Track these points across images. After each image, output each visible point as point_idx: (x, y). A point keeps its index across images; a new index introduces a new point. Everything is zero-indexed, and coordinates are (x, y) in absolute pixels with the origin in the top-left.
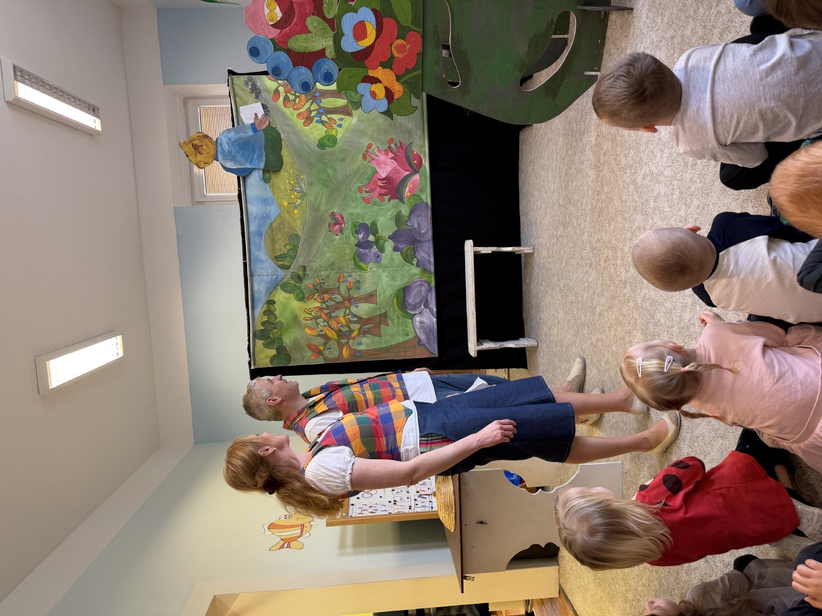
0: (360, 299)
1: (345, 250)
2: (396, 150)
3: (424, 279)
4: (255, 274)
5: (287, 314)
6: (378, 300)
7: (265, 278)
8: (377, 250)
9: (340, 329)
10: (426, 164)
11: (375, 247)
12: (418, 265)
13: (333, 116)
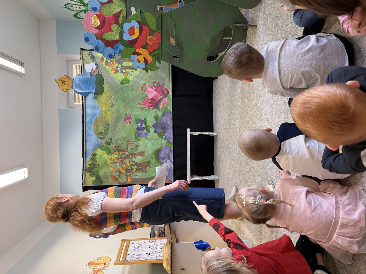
0: (138, 154)
1: (131, 131)
2: (157, 86)
3: (168, 146)
4: (88, 141)
5: (102, 161)
6: (146, 155)
7: (92, 143)
8: (146, 132)
9: (127, 169)
10: (170, 93)
11: (145, 130)
12: (165, 139)
13: (128, 70)
